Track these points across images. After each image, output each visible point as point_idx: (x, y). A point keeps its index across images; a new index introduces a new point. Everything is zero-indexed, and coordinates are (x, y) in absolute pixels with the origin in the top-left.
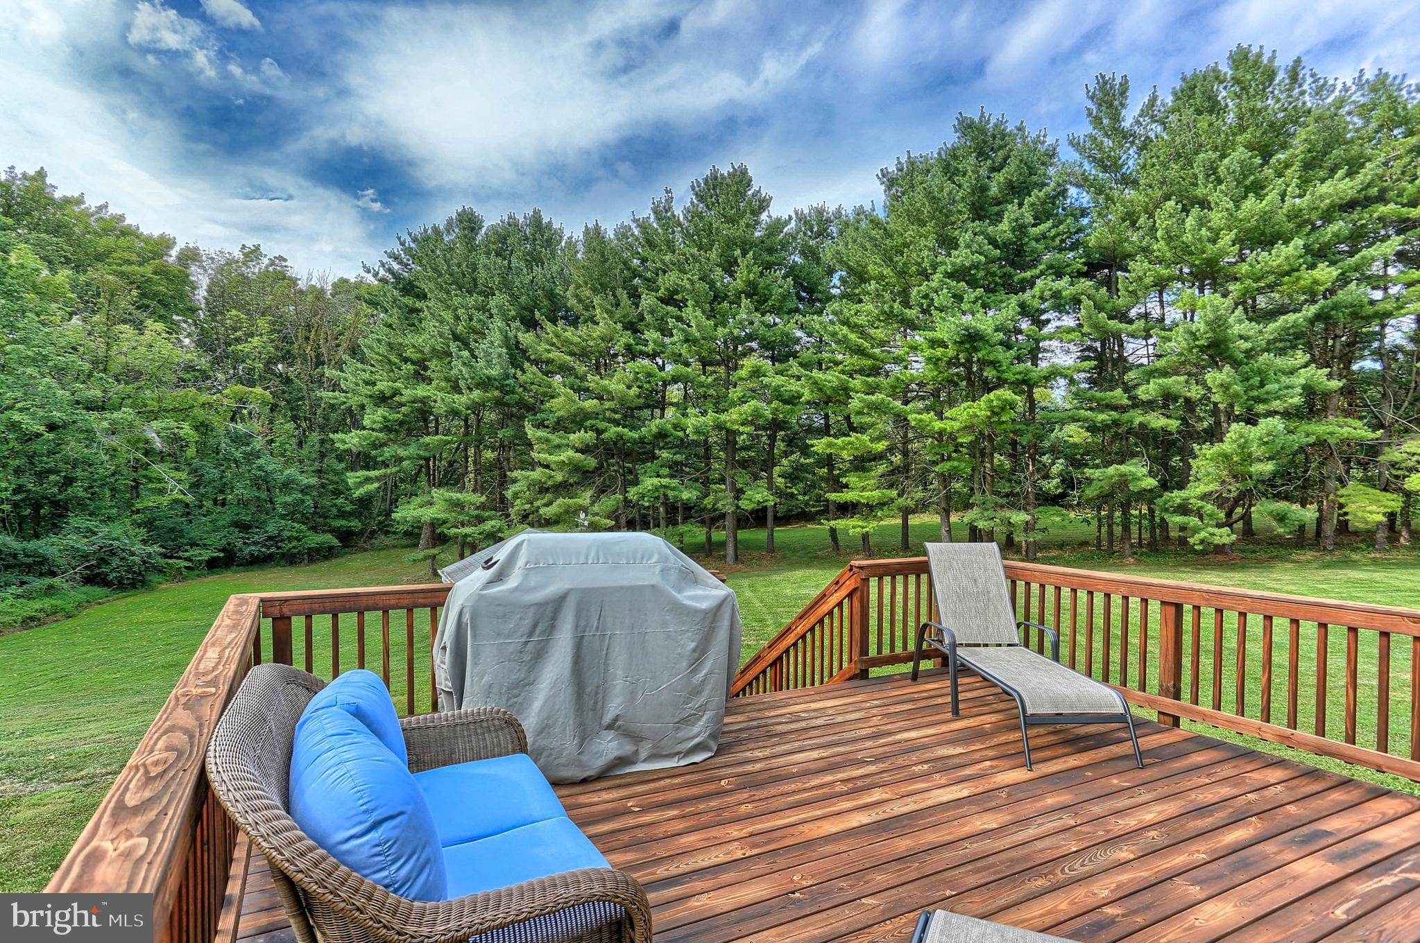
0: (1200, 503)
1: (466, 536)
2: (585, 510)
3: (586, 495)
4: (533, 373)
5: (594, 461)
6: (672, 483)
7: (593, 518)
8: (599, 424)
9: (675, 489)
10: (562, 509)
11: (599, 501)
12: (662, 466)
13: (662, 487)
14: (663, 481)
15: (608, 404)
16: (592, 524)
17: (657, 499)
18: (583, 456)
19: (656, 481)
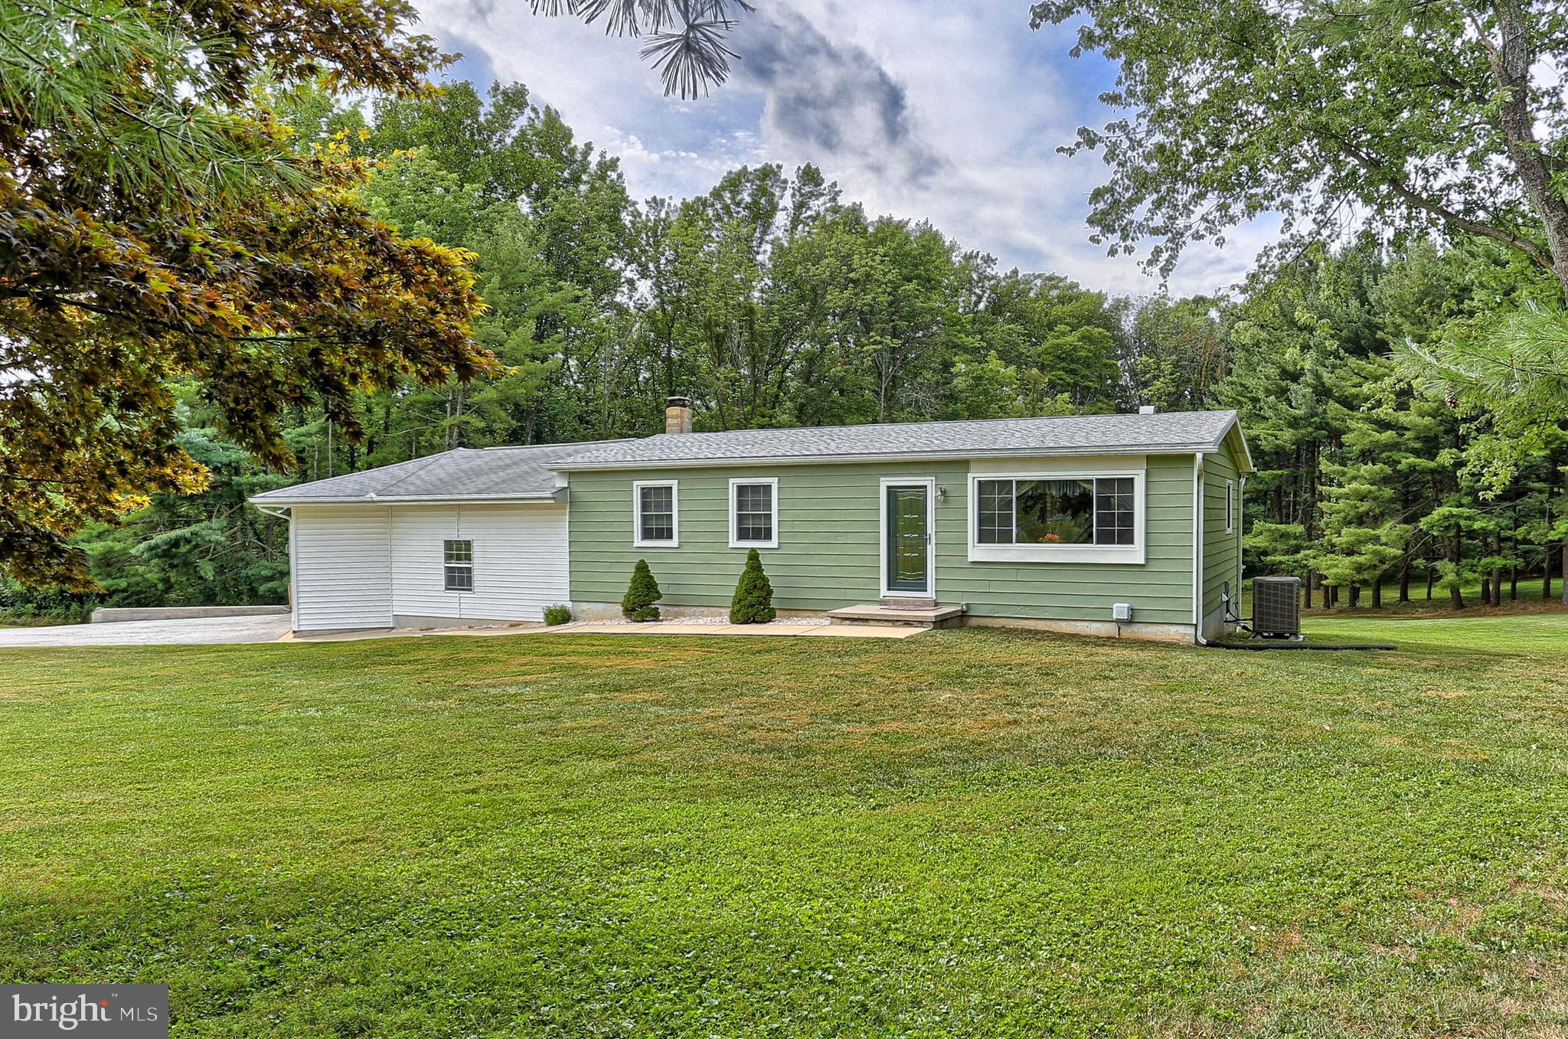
2: (1376, 539)
3: (1388, 525)
4: (1336, 409)
5: (1388, 492)
6: (1466, 511)
7: (1378, 547)
8: (1396, 455)
9: (1468, 518)
10: (1352, 539)
11: (1390, 531)
12: (1466, 494)
13: (1453, 516)
14: (1455, 511)
15: (1408, 434)
16: (1375, 553)
17: (1447, 528)
18: (1374, 488)
19: (1444, 510)
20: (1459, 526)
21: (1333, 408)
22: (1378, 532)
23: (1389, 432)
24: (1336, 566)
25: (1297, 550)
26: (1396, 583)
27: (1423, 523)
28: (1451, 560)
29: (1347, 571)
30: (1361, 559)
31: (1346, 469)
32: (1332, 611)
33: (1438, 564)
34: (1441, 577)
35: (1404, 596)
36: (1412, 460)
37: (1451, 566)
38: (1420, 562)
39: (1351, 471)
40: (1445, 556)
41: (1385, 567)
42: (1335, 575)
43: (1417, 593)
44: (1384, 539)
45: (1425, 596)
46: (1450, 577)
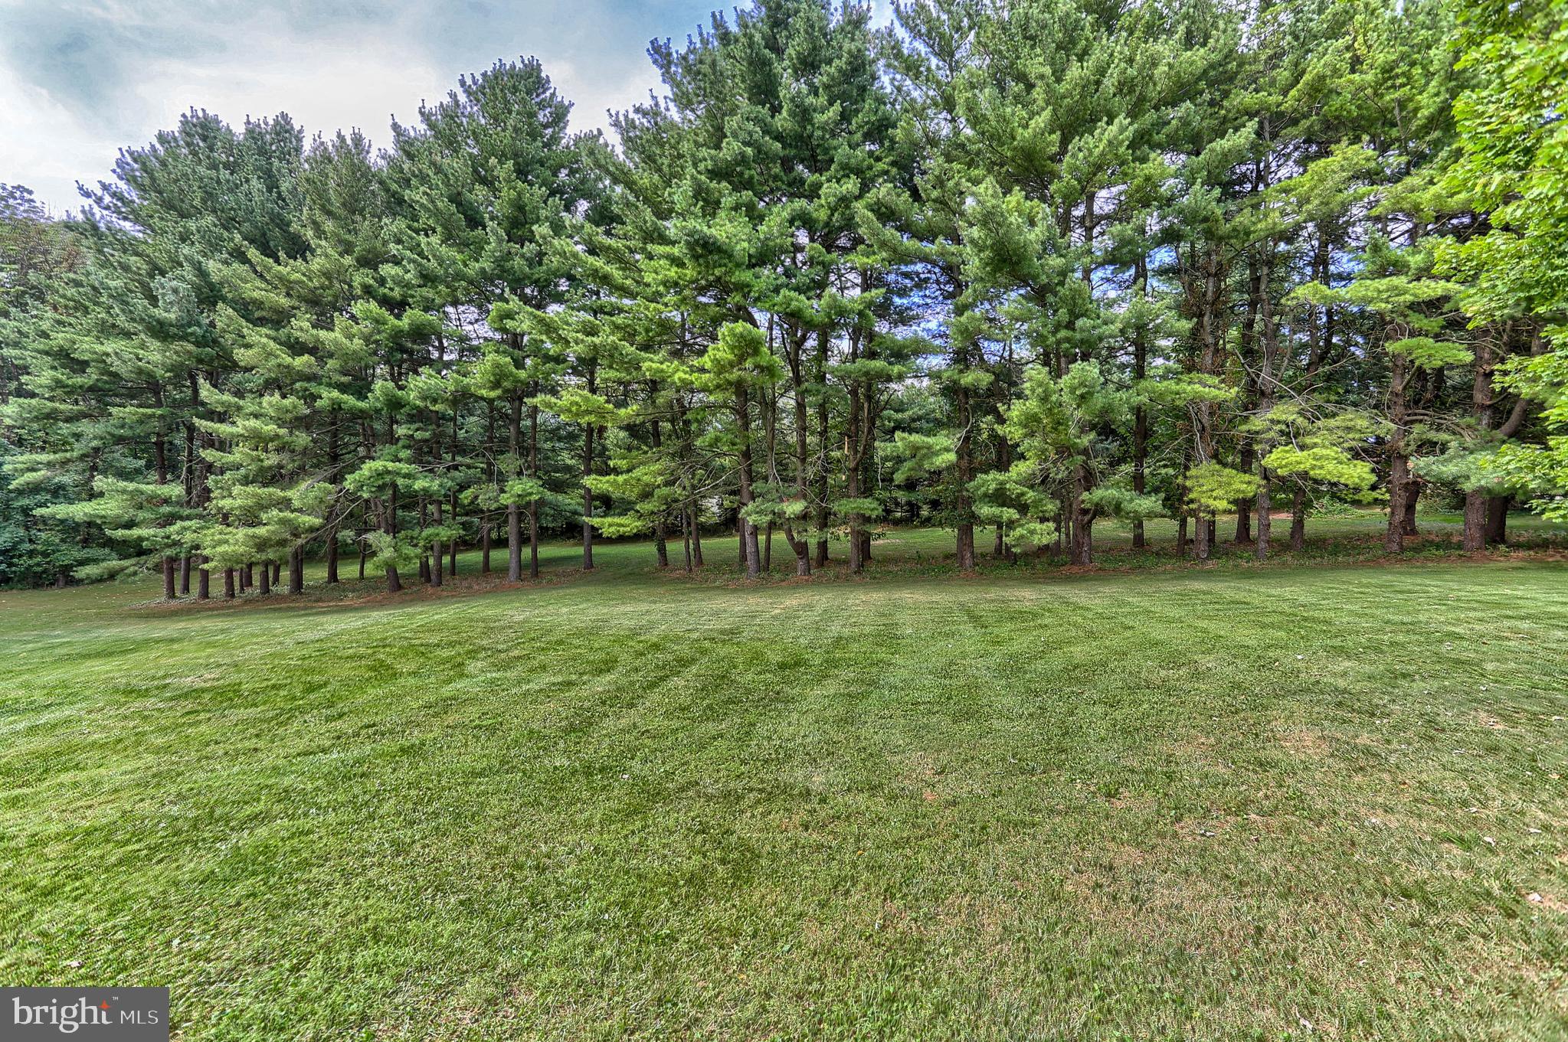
0: (1020, 489)
1: (141, 539)
2: (285, 504)
3: (303, 486)
4: (229, 317)
5: (302, 439)
6: (404, 467)
7: (288, 514)
8: (313, 388)
9: (407, 476)
10: (250, 502)
11: (306, 492)
12: (404, 447)
13: (388, 472)
14: (390, 466)
15: (331, 364)
16: (282, 522)
17: (381, 488)
18: (283, 431)
19: (378, 465)
20: (394, 486)
21: (224, 315)
22: (289, 494)
23: (306, 357)
24: (226, 542)
25: (170, 520)
26: (321, 560)
27: (350, 482)
28: (387, 532)
29: (242, 549)
30: (261, 531)
31: (241, 403)
32: (236, 602)
33: (370, 537)
34: (374, 554)
35: (333, 576)
36: (335, 394)
37: (388, 538)
38: (347, 535)
39: (248, 404)
40: (379, 528)
41: (300, 542)
42: (223, 555)
43: (348, 571)
44: (296, 504)
45: (357, 574)
46: (387, 553)
